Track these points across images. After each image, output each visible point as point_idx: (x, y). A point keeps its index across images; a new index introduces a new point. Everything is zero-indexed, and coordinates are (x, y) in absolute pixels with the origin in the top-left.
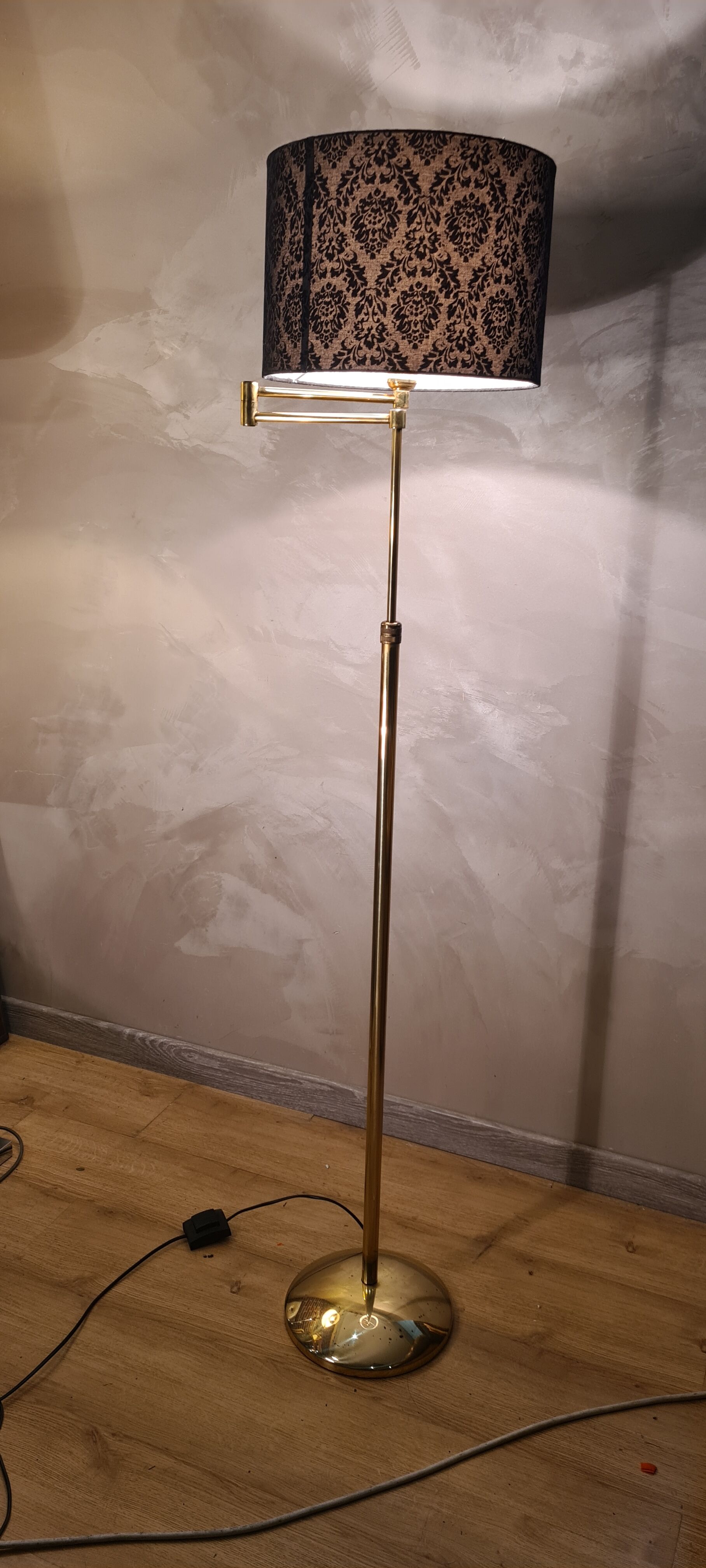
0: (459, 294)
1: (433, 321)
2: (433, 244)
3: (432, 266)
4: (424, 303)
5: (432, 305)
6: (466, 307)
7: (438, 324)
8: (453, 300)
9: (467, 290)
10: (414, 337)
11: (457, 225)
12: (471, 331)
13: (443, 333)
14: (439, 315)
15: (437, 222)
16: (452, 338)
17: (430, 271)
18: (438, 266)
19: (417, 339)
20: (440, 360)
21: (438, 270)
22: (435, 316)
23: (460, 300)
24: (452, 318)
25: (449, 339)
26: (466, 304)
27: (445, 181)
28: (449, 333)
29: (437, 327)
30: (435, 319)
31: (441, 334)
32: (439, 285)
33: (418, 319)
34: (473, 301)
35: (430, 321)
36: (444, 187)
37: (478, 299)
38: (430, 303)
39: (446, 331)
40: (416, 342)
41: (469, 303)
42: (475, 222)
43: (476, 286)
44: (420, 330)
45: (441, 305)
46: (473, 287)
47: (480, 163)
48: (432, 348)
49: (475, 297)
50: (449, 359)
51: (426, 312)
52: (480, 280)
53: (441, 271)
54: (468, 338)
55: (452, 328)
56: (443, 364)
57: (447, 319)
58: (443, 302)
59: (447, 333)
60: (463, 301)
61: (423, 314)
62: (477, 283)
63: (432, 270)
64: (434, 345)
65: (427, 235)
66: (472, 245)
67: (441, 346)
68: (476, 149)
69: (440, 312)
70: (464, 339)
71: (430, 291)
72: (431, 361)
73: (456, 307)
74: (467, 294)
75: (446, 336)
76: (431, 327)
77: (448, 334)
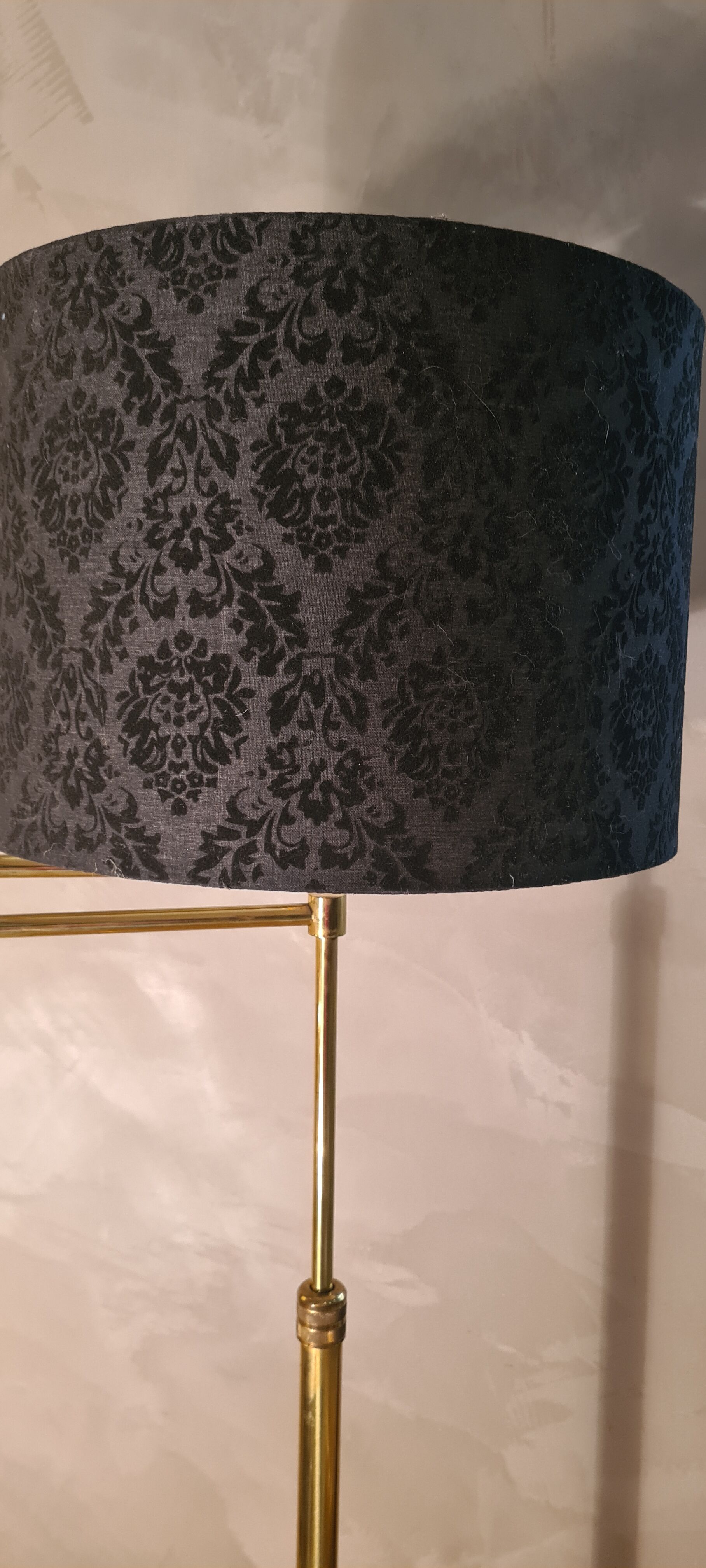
0: (305, 661)
1: (227, 739)
2: (219, 528)
3: (218, 588)
4: (198, 689)
5: (221, 696)
6: (328, 698)
7: (242, 747)
8: (286, 681)
9: (330, 650)
10: (176, 781)
11: (292, 473)
12: (349, 764)
13: (257, 773)
14: (244, 723)
15: (229, 464)
16: (286, 786)
17: (214, 601)
18: (237, 588)
19: (184, 787)
20: (251, 848)
21: (237, 597)
22: (232, 725)
23: (308, 680)
24: (283, 728)
25: (278, 789)
26: (328, 689)
27: (247, 351)
28: (276, 773)
29: (238, 757)
30: (231, 734)
31: (251, 774)
32: (242, 640)
33: (185, 735)
34: (353, 681)
35: (218, 738)
36: (246, 368)
37: (367, 672)
38: (217, 689)
39: (266, 766)
40: (182, 796)
41: (339, 687)
42: (350, 458)
43: (362, 637)
44: (192, 763)
45: (249, 693)
46: (349, 641)
47: (360, 291)
48: (227, 815)
49: (358, 668)
50: (279, 846)
51: (204, 714)
52: (374, 619)
53: (245, 600)
54: (337, 784)
55: (285, 757)
56: (261, 858)
57: (269, 733)
58: (254, 686)
59: (270, 772)
60: (317, 680)
61: (198, 720)
62: (363, 629)
63: (218, 597)
64: (232, 806)
65: (201, 504)
66: (340, 521)
67: (254, 806)
68: (340, 254)
69: (247, 716)
70: (327, 787)
71: (215, 656)
72: (226, 850)
73: (295, 700)
74: (332, 660)
75: (269, 781)
76: (222, 755)
77: (273, 774)
